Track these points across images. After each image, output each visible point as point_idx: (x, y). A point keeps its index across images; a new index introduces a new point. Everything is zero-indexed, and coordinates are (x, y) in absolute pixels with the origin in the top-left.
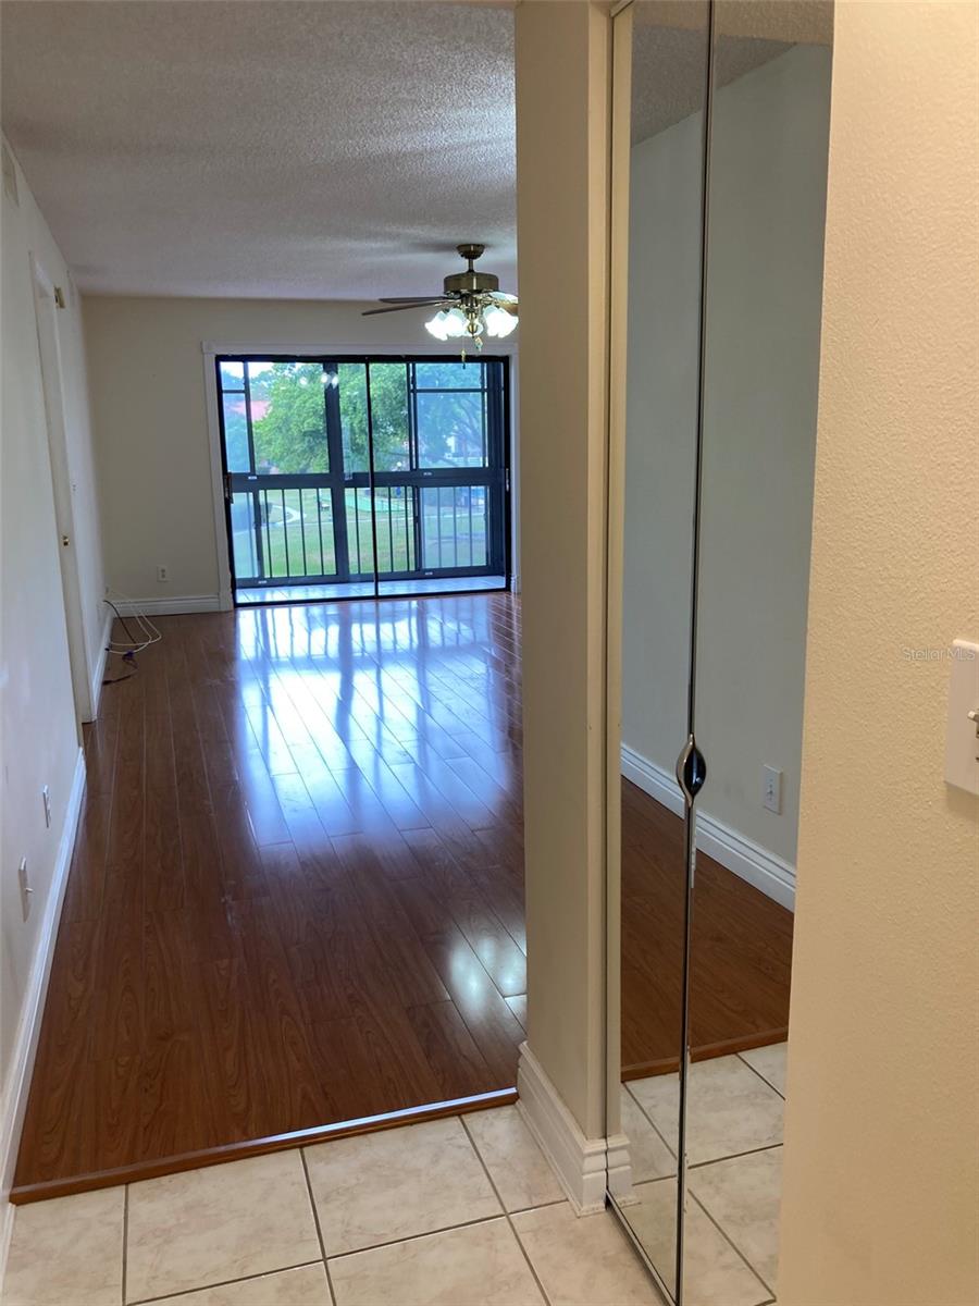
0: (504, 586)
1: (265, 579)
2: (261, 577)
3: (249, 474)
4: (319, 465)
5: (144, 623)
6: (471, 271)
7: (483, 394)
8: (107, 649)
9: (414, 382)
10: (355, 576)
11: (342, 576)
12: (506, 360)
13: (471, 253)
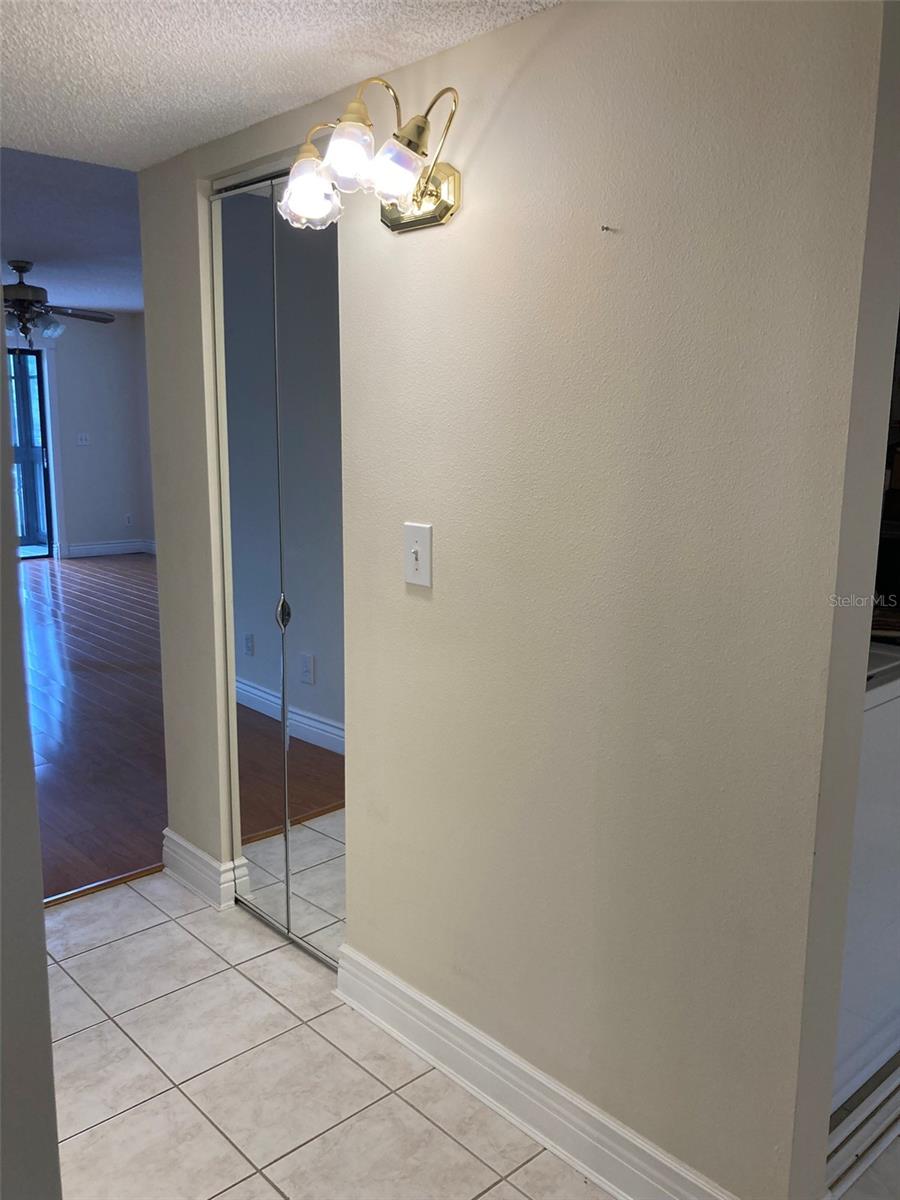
0: (48, 553)
6: (20, 283)
12: (38, 354)
13: (21, 268)
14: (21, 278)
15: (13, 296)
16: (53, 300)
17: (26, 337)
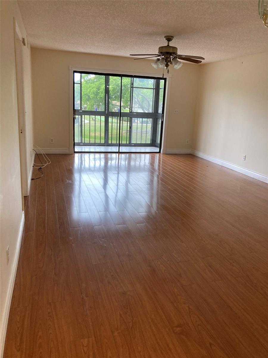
0: (159, 151)
1: (82, 143)
2: (81, 142)
3: (80, 110)
4: (102, 109)
5: (45, 156)
6: (168, 45)
7: (154, 90)
8: (33, 166)
9: (133, 84)
10: (110, 144)
11: (106, 144)
12: (165, 79)
13: (169, 39)
14: (168, 43)
15: (164, 50)
16: (179, 53)
17: (167, 68)
